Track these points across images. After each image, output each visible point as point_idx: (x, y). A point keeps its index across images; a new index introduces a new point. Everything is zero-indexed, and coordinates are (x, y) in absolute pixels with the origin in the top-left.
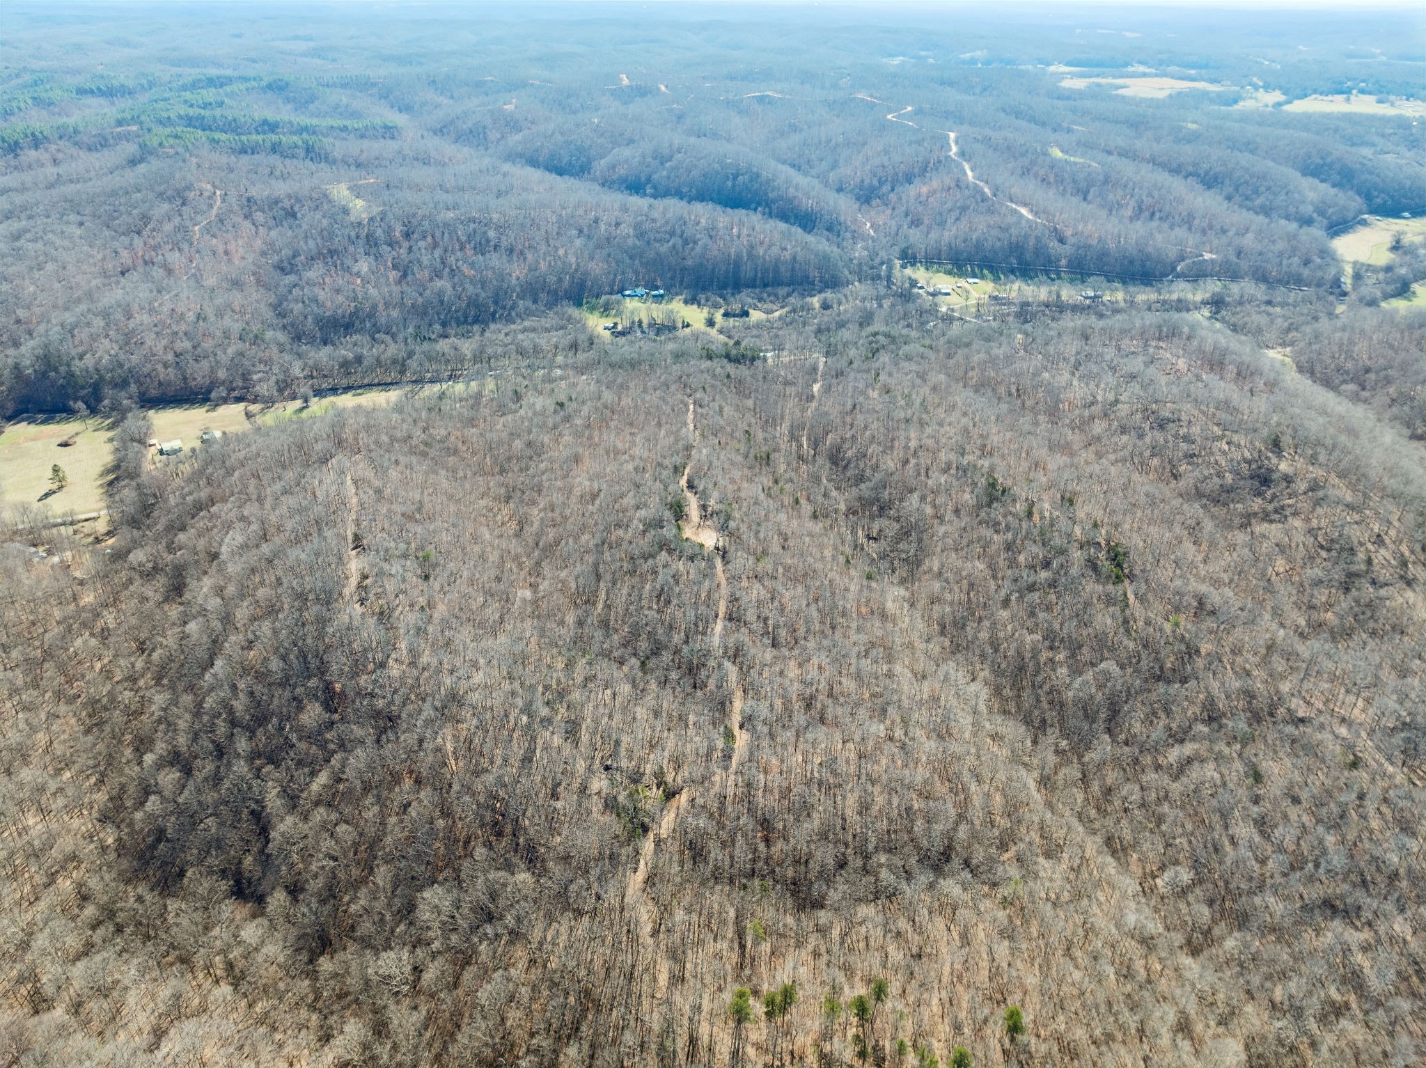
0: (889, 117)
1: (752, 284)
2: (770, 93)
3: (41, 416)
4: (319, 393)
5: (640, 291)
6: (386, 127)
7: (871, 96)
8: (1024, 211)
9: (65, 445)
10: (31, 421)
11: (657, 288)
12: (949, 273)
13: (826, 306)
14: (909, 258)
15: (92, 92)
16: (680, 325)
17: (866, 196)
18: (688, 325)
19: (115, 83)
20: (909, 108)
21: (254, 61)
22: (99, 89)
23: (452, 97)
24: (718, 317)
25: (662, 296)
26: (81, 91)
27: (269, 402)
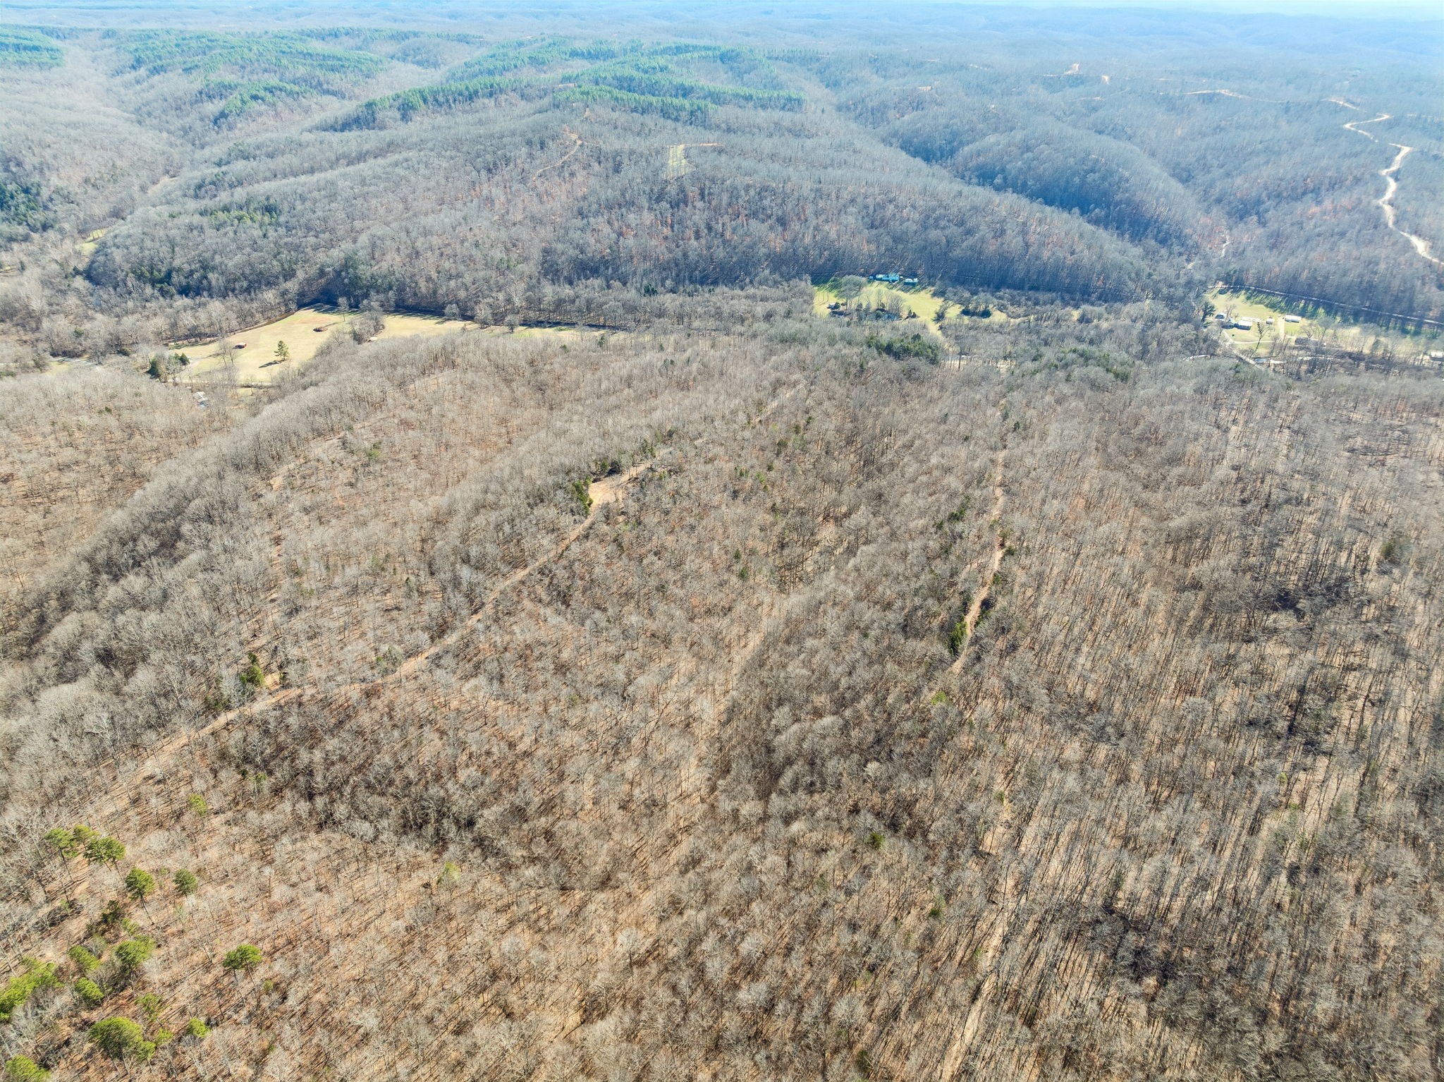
0: (1347, 126)
1: (1018, 286)
2: (1223, 92)
3: (327, 306)
4: (527, 323)
5: (892, 276)
6: (790, 99)
7: (1348, 101)
8: (1420, 246)
9: (317, 330)
10: (318, 310)
11: (914, 275)
12: (1273, 306)
13: (1084, 319)
14: (1234, 284)
15: (583, 54)
16: (905, 314)
17: (1243, 211)
18: (914, 316)
19: (604, 47)
20: (1386, 117)
21: (748, 35)
22: (589, 53)
23: (885, 77)
24: (954, 311)
25: (914, 285)
26: (574, 54)
27: (484, 324)
